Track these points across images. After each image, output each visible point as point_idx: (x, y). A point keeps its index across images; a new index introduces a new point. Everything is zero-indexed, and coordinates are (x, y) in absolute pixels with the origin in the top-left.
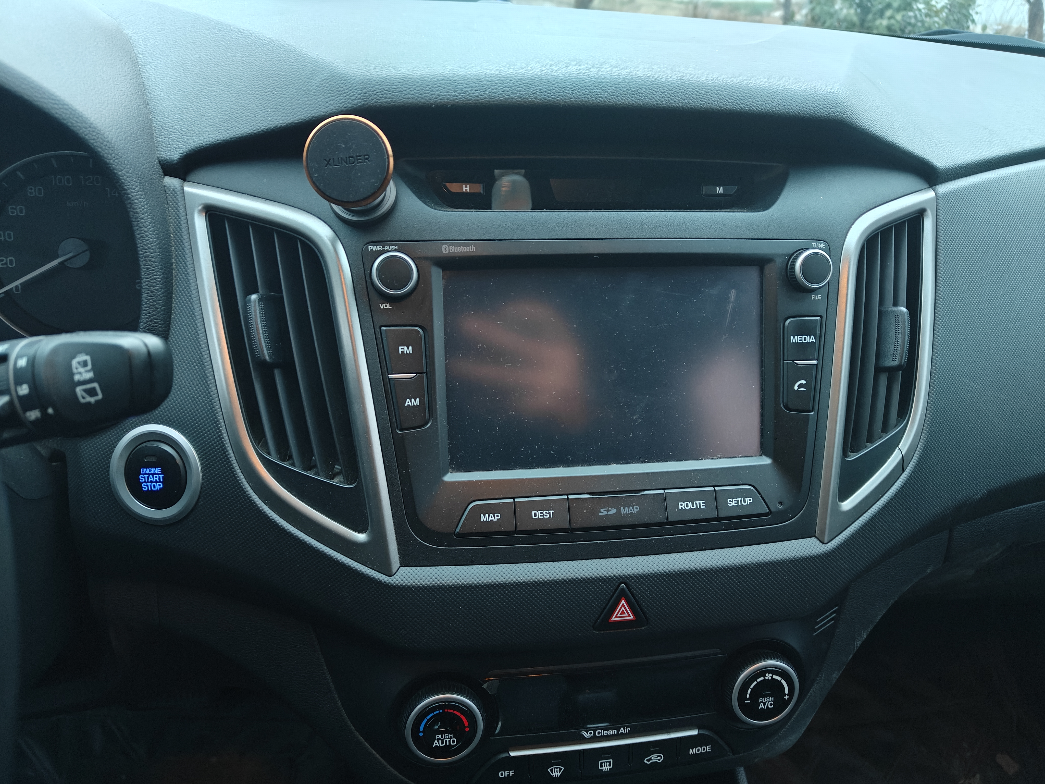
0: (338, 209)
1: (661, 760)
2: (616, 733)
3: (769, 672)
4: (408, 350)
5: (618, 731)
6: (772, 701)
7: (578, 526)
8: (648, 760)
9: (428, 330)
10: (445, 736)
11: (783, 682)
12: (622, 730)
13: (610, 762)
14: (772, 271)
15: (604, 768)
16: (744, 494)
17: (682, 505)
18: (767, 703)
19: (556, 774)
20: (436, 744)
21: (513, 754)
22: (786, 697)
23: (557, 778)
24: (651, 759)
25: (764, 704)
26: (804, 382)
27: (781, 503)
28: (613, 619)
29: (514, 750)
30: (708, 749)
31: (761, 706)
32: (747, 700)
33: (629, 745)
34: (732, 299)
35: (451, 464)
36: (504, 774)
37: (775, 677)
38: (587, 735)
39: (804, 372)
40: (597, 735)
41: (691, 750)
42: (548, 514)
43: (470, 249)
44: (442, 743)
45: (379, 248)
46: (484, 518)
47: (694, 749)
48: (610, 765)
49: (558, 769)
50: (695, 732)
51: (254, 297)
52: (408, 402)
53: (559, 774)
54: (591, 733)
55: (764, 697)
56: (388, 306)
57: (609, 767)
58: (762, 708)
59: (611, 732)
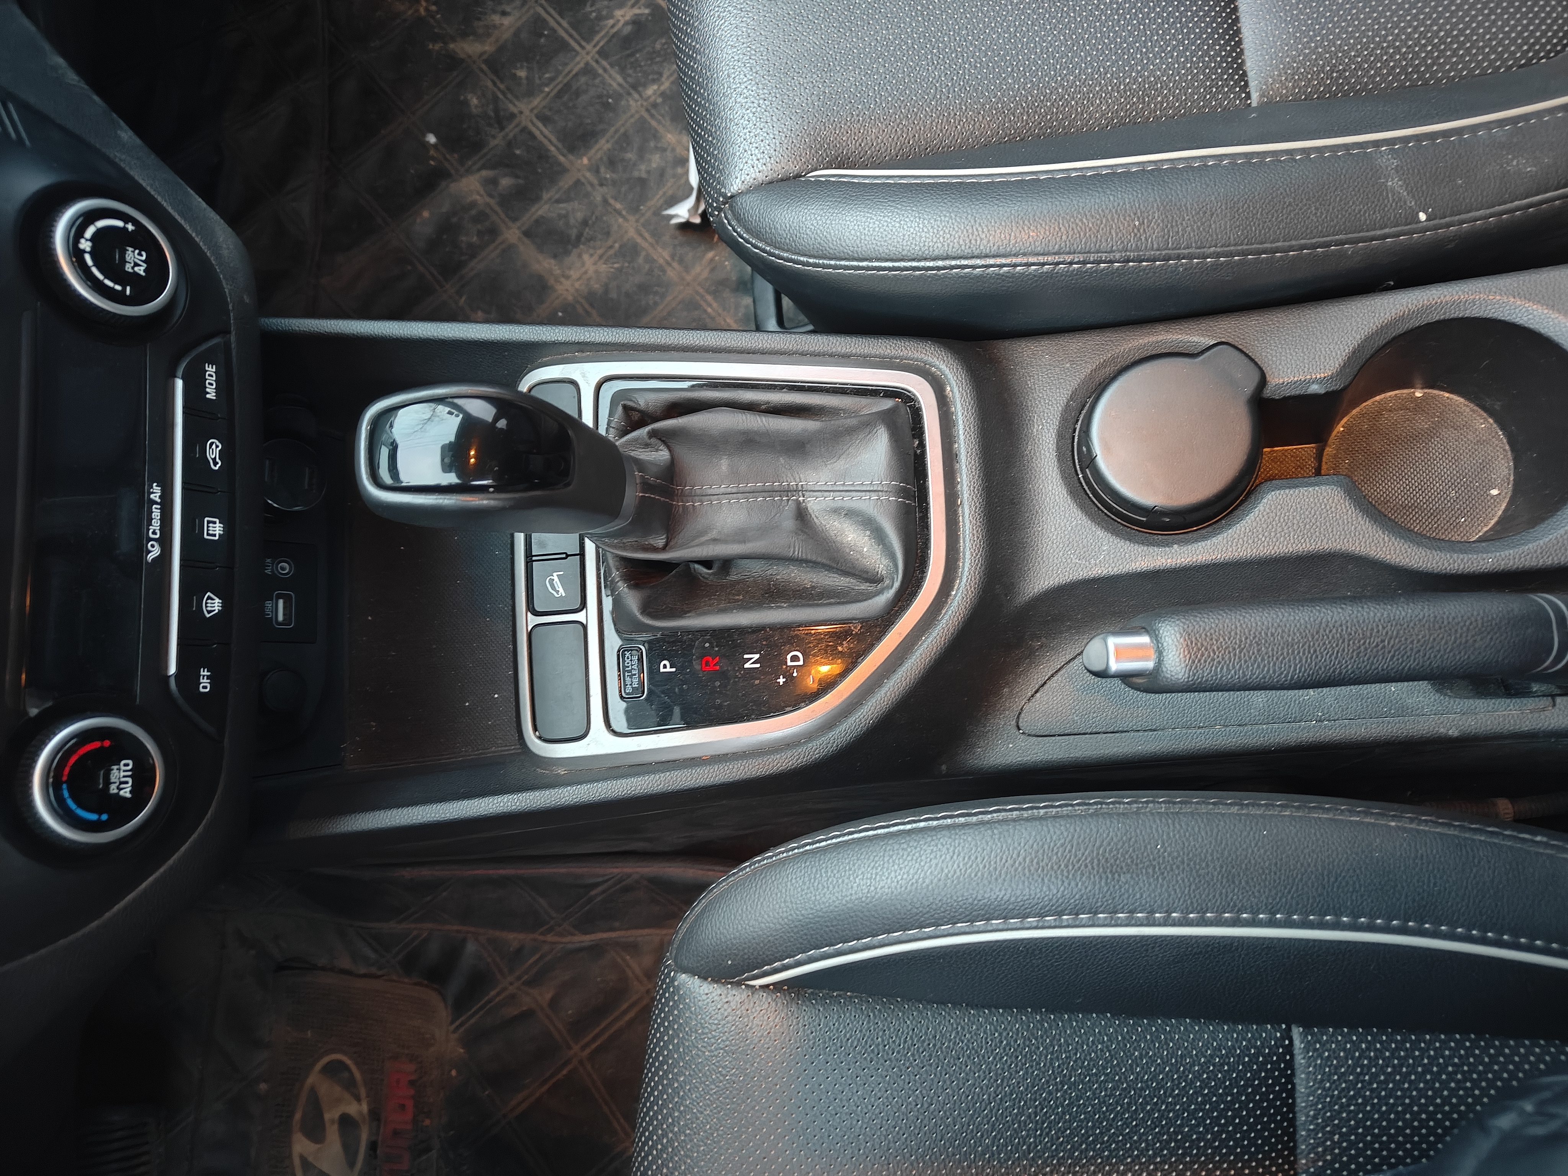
1: (218, 443)
2: (159, 507)
3: (76, 241)
5: (156, 503)
6: (133, 252)
8: (215, 464)
10: (113, 779)
11: (100, 224)
12: (156, 496)
13: (209, 522)
15: (217, 533)
18: (135, 261)
19: (216, 605)
20: (126, 793)
21: (172, 669)
22: (130, 227)
23: (224, 605)
24: (214, 460)
25: (136, 265)
29: (166, 667)
30: (211, 370)
31: (140, 270)
32: (124, 290)
33: (184, 488)
36: (205, 685)
37: (88, 235)
38: (155, 552)
40: (158, 536)
41: (208, 396)
44: (127, 783)
47: (208, 390)
48: (215, 523)
49: (209, 601)
50: (179, 384)
53: (217, 600)
54: (153, 546)
55: (124, 261)
57: (218, 525)
58: (144, 271)
59: (156, 513)
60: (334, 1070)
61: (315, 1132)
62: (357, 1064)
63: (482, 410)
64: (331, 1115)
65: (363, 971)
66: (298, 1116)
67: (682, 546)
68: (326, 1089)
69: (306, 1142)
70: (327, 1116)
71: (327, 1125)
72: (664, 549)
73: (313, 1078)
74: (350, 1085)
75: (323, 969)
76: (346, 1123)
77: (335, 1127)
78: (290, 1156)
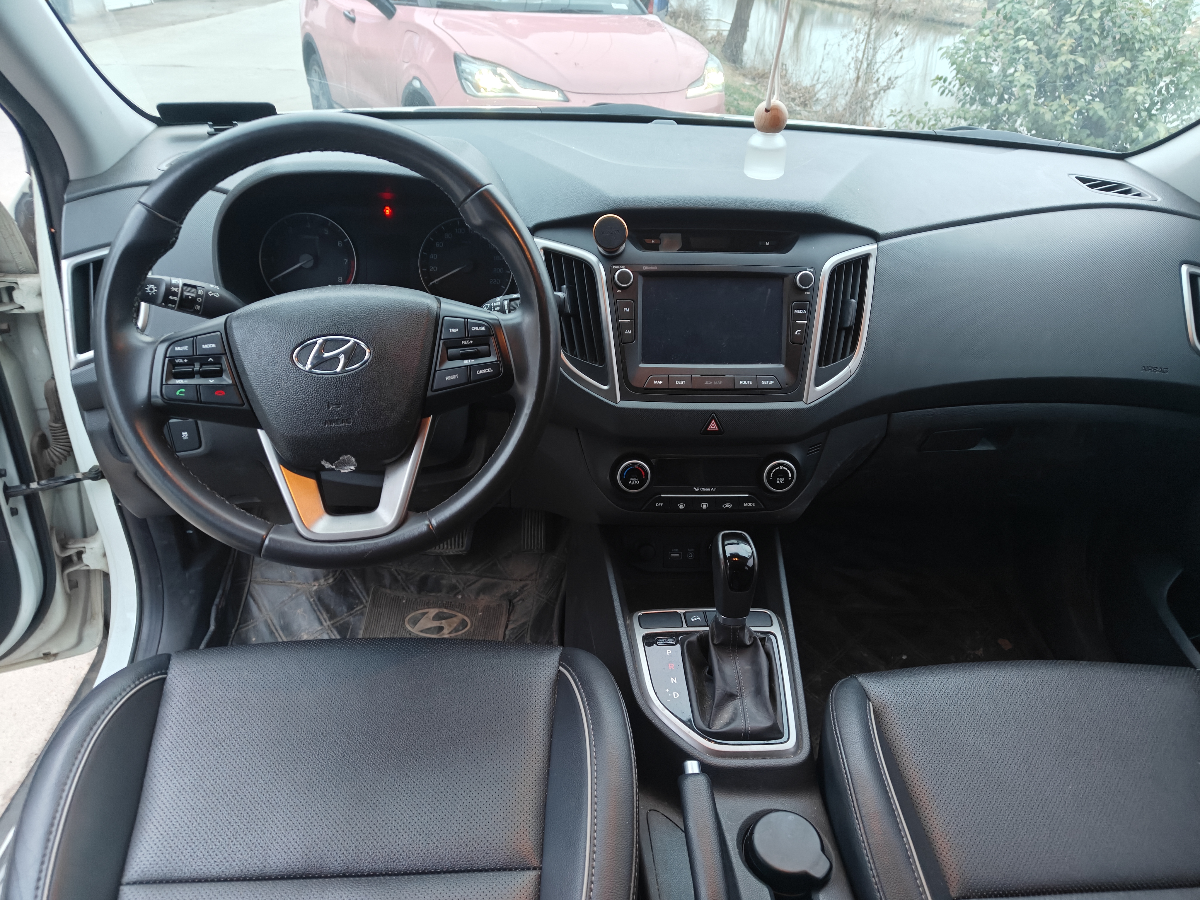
0: (601, 249)
1: (731, 507)
2: (710, 490)
3: (782, 465)
4: (627, 310)
6: (783, 480)
7: (695, 388)
8: (724, 506)
9: (635, 302)
10: (634, 479)
11: (788, 471)
12: (712, 489)
13: (706, 505)
14: (787, 281)
15: (704, 507)
16: (770, 380)
17: (741, 382)
18: (780, 481)
19: (682, 507)
20: (630, 482)
21: (663, 496)
22: (790, 479)
23: (682, 509)
24: (726, 506)
26: (800, 331)
27: (787, 384)
28: (709, 429)
29: (664, 494)
30: (753, 504)
31: (778, 482)
32: (771, 478)
33: (716, 497)
34: (769, 292)
35: (642, 360)
36: (658, 505)
37: (784, 468)
38: (696, 490)
39: (800, 326)
40: (701, 490)
41: (745, 504)
42: (683, 382)
43: (655, 268)
44: (633, 483)
45: (617, 267)
46: (656, 382)
49: (683, 505)
50: (747, 495)
51: (565, 286)
52: (626, 332)
54: (698, 489)
55: (779, 478)
56: (620, 291)
57: (706, 507)
59: (707, 490)
60: (464, 624)
61: (438, 617)
62: (465, 632)
63: (750, 563)
64: (444, 623)
65: (507, 633)
66: (445, 611)
67: (714, 648)
68: (455, 621)
69: (434, 614)
70: (443, 621)
71: (440, 622)
72: (713, 644)
73: (460, 616)
74: (456, 630)
75: (509, 618)
76: (441, 629)
77: (439, 625)
78: (429, 608)
